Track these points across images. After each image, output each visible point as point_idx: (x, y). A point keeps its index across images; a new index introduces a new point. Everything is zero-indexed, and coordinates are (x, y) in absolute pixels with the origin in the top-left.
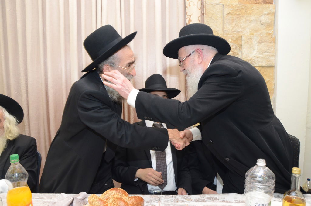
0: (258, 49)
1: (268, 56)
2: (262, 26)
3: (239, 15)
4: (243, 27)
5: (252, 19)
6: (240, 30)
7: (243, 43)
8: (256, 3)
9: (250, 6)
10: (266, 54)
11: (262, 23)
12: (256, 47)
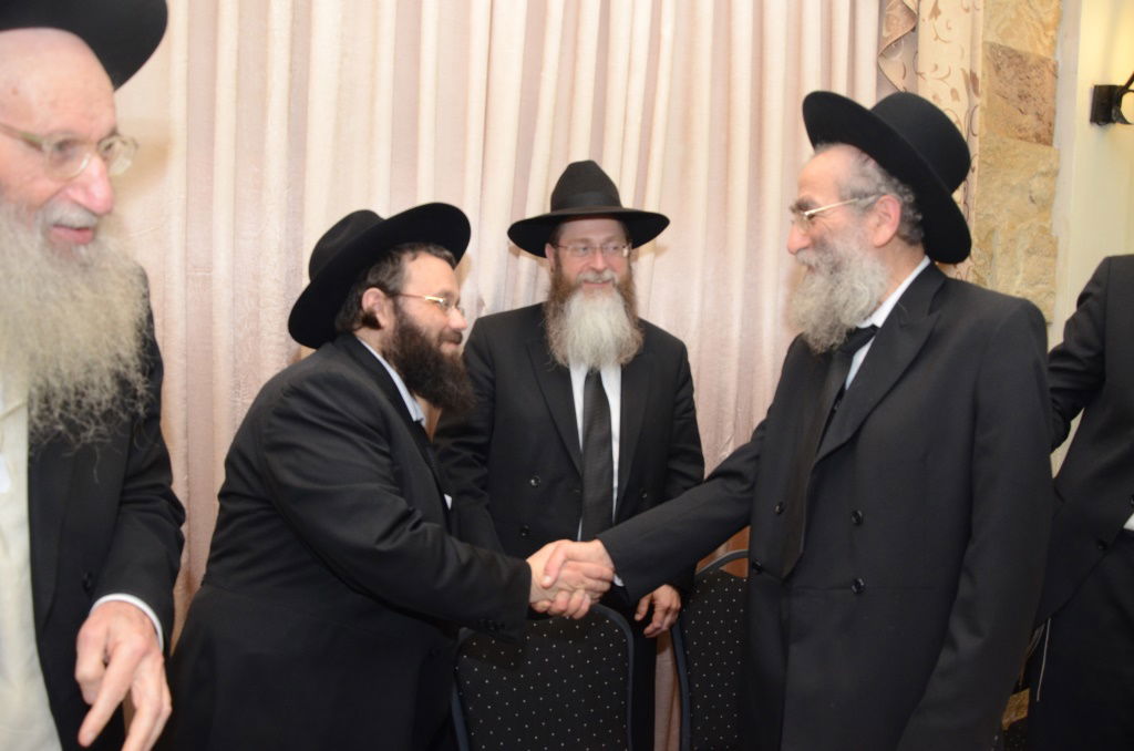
0: (1024, 272)
1: (1044, 295)
2: (1032, 205)
3: (990, 165)
4: (996, 203)
5: (1014, 183)
6: (991, 212)
7: (998, 250)
8: (1021, 138)
9: (1012, 142)
10: (1040, 286)
11: (1033, 195)
12: (1021, 266)
